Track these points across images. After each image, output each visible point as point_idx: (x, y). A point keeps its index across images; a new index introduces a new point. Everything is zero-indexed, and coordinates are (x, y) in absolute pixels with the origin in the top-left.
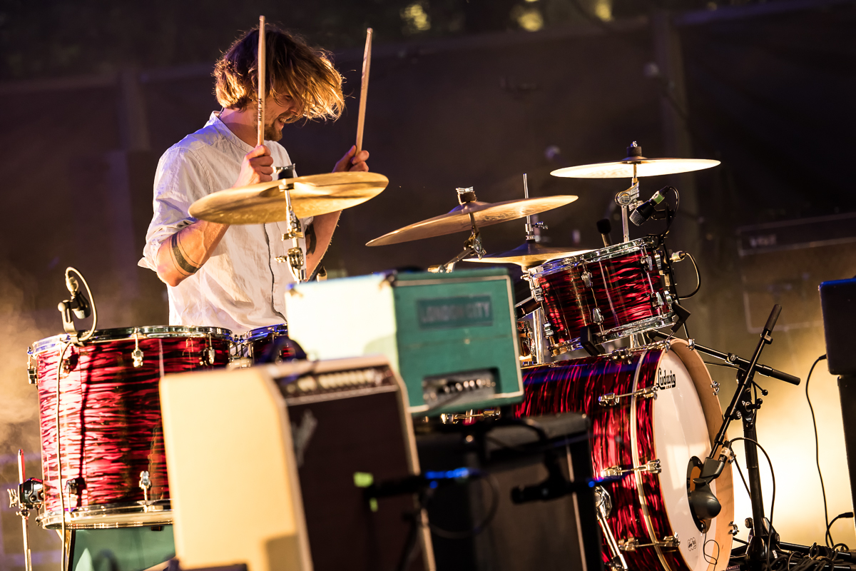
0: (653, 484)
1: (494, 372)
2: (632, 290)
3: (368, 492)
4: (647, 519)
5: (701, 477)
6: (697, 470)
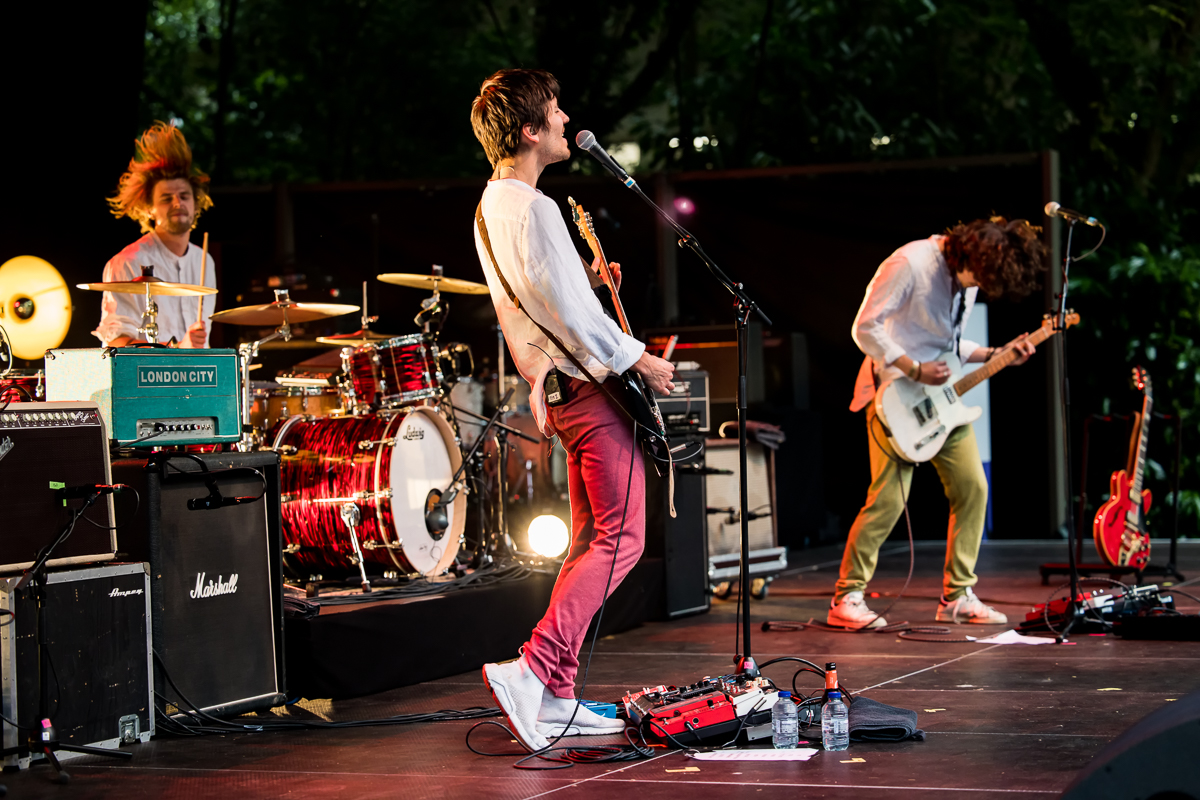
0: (386, 505)
1: (215, 419)
2: (409, 370)
3: (59, 493)
4: (382, 528)
5: (440, 502)
6: (436, 498)
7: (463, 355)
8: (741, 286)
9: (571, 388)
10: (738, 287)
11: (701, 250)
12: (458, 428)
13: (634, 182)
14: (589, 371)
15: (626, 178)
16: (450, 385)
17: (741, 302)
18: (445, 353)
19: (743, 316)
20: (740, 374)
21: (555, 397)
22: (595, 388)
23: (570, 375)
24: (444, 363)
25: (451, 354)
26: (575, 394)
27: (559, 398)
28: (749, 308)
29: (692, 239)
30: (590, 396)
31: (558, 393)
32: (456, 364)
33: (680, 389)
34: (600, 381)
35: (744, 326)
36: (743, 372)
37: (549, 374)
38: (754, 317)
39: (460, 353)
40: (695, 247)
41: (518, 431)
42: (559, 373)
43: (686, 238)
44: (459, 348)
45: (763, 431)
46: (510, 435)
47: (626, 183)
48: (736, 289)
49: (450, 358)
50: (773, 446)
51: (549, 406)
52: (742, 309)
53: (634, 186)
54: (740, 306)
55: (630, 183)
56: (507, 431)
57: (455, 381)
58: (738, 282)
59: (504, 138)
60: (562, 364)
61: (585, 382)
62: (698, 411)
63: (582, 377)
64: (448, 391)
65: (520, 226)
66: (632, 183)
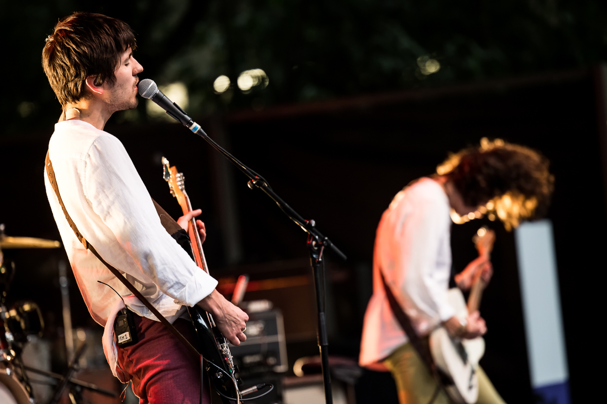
7: (31, 314)
8: (313, 223)
9: (140, 329)
10: (310, 224)
11: (271, 190)
12: (31, 388)
13: (199, 127)
14: (160, 312)
15: (191, 124)
16: (20, 345)
17: (315, 239)
18: (13, 313)
19: (318, 253)
20: (319, 311)
21: (125, 337)
22: (165, 329)
23: (140, 314)
24: (13, 324)
25: (19, 313)
26: (143, 335)
27: (129, 338)
28: (323, 245)
29: (261, 179)
30: (158, 337)
31: (127, 333)
32: (25, 324)
33: (254, 330)
34: (170, 321)
35: (319, 262)
36: (322, 308)
37: (120, 314)
38: (328, 252)
39: (28, 313)
40: (264, 187)
41: (93, 386)
42: (129, 311)
43: (255, 179)
44: (27, 307)
45: (339, 366)
46: (86, 392)
47: (191, 128)
48: (308, 227)
49: (18, 318)
50: (351, 381)
51: (120, 347)
52: (316, 246)
53: (199, 131)
54: (314, 243)
55: (195, 128)
56: (82, 387)
57: (25, 341)
58: (310, 219)
59: (66, 84)
60: (132, 303)
61: (155, 322)
62: (273, 351)
63: (152, 317)
64: (19, 352)
65: (83, 164)
66: (198, 128)
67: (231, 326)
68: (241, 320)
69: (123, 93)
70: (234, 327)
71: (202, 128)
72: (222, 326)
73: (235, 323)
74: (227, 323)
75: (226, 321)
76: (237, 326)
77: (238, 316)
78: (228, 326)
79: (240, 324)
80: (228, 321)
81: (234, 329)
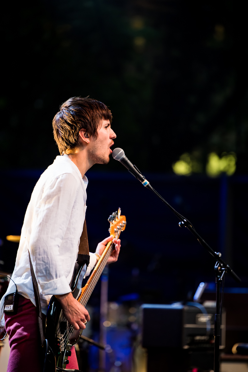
15: (143, 180)
17: (220, 265)
27: (12, 309)
28: (225, 270)
40: (190, 228)
47: (143, 183)
53: (148, 186)
54: (219, 268)
66: (147, 183)
67: (73, 315)
68: (81, 313)
69: (102, 147)
70: (75, 316)
71: (150, 184)
72: (66, 313)
73: (76, 314)
74: (70, 312)
75: (69, 310)
76: (77, 316)
77: (79, 309)
78: (70, 313)
79: (80, 315)
80: (70, 311)
81: (74, 317)
